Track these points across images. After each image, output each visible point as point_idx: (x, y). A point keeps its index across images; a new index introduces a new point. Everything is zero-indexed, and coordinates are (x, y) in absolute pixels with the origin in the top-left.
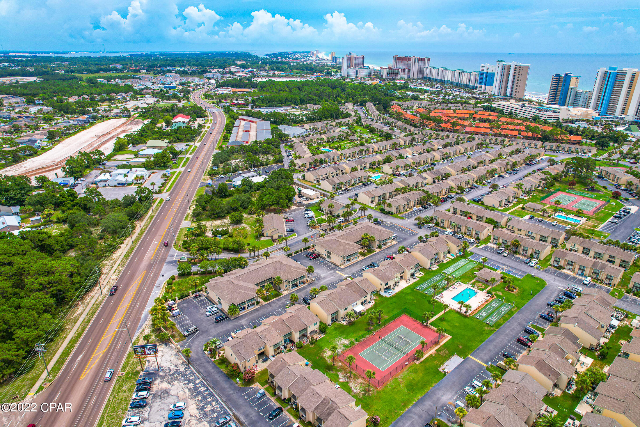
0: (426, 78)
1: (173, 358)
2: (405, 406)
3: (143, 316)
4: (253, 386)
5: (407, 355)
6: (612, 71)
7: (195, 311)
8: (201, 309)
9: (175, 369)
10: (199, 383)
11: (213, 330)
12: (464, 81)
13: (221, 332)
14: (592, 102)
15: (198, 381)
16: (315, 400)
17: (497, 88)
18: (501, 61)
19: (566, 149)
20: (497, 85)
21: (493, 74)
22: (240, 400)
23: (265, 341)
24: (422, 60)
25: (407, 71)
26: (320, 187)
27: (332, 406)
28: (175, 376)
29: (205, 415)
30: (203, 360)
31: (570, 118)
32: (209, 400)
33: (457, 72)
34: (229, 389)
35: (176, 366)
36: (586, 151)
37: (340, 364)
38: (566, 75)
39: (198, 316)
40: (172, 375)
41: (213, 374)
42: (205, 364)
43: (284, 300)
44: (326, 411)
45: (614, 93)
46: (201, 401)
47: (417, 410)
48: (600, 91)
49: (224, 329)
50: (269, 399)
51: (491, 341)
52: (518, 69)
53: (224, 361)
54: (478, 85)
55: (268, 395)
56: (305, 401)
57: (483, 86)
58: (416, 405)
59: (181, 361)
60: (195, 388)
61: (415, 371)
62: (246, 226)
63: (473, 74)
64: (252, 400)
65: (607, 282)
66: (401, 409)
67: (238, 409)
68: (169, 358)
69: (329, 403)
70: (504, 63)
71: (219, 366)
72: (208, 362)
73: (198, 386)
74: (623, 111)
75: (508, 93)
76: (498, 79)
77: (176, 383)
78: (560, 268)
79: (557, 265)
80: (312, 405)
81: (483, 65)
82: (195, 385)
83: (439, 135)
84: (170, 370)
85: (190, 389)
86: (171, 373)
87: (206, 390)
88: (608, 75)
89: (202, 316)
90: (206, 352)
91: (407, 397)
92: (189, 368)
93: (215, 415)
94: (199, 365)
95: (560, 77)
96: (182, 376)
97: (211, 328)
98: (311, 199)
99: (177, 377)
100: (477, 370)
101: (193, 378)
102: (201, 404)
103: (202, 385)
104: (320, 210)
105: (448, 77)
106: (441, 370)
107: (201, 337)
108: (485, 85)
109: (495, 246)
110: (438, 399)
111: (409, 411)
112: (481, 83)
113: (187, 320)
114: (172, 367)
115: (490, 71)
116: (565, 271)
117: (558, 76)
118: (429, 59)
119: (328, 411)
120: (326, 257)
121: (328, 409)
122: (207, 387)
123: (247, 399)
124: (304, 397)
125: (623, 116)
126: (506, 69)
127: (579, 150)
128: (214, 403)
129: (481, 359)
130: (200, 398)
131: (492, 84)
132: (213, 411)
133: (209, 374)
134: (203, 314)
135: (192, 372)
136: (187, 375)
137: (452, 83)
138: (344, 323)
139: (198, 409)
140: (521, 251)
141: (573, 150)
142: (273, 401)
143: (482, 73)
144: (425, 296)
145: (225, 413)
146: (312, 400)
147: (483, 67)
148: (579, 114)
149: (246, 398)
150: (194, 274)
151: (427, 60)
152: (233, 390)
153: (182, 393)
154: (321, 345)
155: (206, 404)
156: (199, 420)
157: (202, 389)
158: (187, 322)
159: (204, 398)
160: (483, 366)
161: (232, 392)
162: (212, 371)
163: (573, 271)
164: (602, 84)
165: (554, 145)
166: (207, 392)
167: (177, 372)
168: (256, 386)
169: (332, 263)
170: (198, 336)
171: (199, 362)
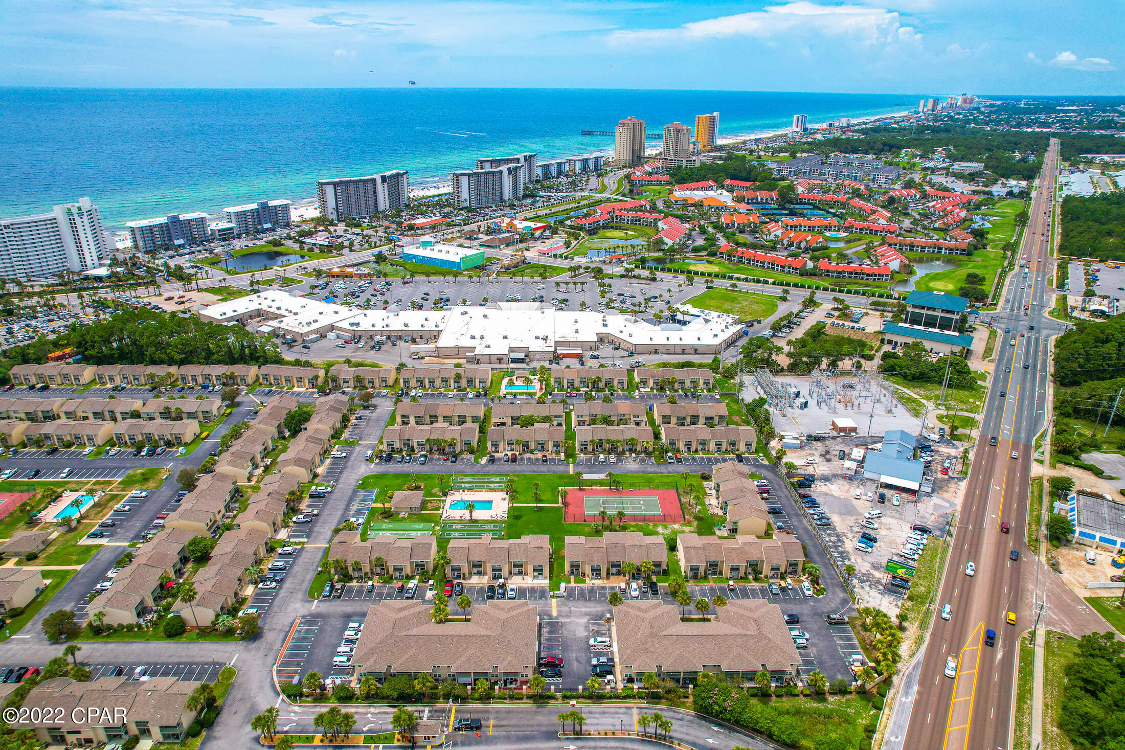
3: (916, 688)
7: (825, 657)
8: (815, 656)
9: (864, 585)
10: (838, 561)
11: (806, 612)
13: (795, 604)
15: (839, 563)
22: (801, 532)
28: (865, 578)
29: (838, 535)
30: (828, 581)
32: (831, 544)
34: (809, 544)
35: (863, 588)
39: (821, 645)
40: (868, 581)
42: (827, 576)
46: (840, 546)
49: (790, 606)
59: (856, 590)
60: (843, 558)
64: (789, 528)
67: (806, 528)
68: (871, 599)
72: (823, 577)
73: (840, 559)
77: (864, 572)
82: (843, 561)
85: (849, 560)
86: (868, 583)
87: (832, 552)
89: (815, 641)
92: (847, 579)
93: (828, 532)
94: (835, 578)
96: (856, 574)
97: (808, 615)
99: (863, 576)
101: (844, 568)
102: (839, 544)
103: (836, 558)
107: (825, 610)
113: (840, 646)
114: (867, 588)
123: (794, 531)
128: (827, 540)
130: (840, 548)
132: (829, 535)
134: (814, 645)
139: (844, 542)
155: (835, 542)
156: (844, 534)
157: (836, 554)
158: (841, 642)
159: (836, 547)
166: (832, 550)
167: (862, 582)
171: (834, 581)
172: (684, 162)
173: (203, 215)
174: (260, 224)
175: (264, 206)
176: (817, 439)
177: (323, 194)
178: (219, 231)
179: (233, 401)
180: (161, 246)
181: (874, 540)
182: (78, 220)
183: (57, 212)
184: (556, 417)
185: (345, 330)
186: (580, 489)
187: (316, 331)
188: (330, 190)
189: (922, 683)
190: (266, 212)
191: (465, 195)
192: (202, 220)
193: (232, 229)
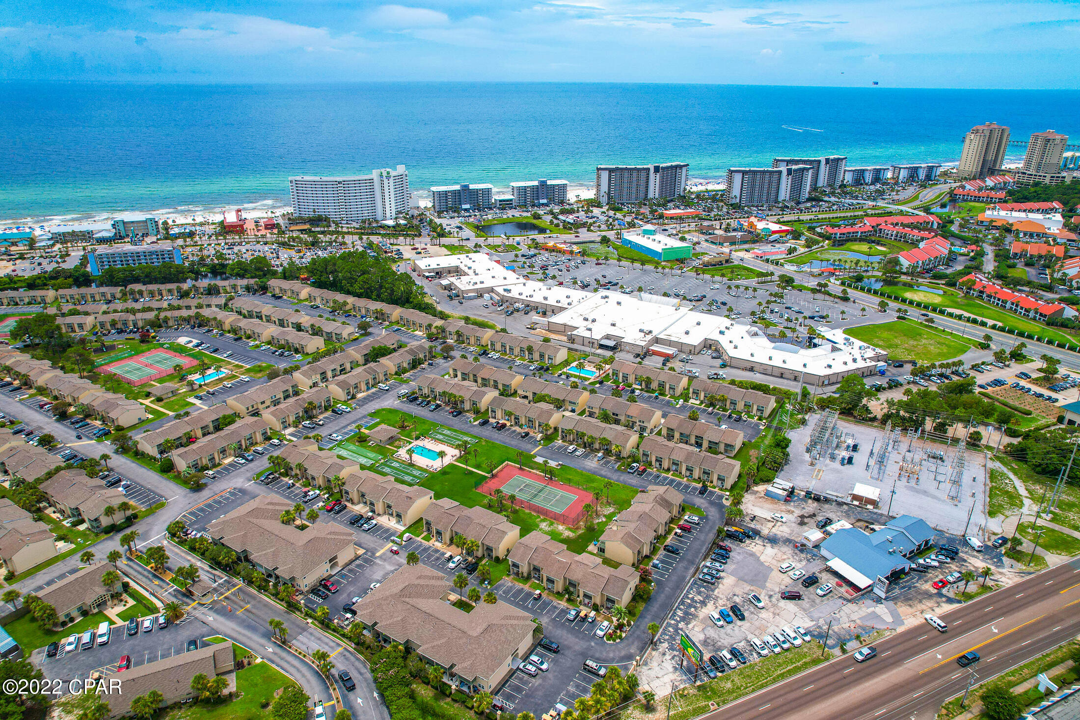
1: (654, 664)
5: (548, 485)
7: (540, 693)
8: (531, 687)
9: (668, 653)
11: (577, 648)
13: (577, 637)
22: (673, 579)
29: (708, 597)
30: (638, 633)
32: (689, 601)
35: (664, 654)
39: (551, 681)
46: (695, 608)
49: (570, 636)
51: (504, 443)
58: (609, 478)
59: (654, 653)
60: (683, 619)
64: (666, 571)
67: (684, 578)
68: (657, 669)
71: (638, 615)
72: (638, 627)
73: (679, 619)
79: (350, 397)
82: (679, 622)
84: (675, 656)
85: (688, 624)
86: (677, 653)
87: (680, 609)
89: (550, 675)
90: (624, 635)
92: (659, 639)
93: (703, 589)
96: (675, 640)
97: (574, 652)
99: (680, 645)
101: (671, 629)
102: (698, 605)
103: (675, 616)
106: (556, 467)
110: (595, 468)
113: (568, 692)
114: (668, 657)
116: (359, 396)
122: (675, 610)
128: (690, 596)
129: (534, 448)
130: (693, 609)
132: (699, 593)
133: (656, 617)
134: (544, 678)
135: (663, 634)
136: (671, 636)
139: (706, 605)
140: (315, 411)
142: (657, 556)
144: (431, 477)
145: (695, 583)
149: (667, 576)
152: (664, 589)
153: (696, 629)
155: (696, 602)
156: (716, 599)
157: (680, 613)
159: (690, 606)
160: (543, 448)
166: (682, 607)
172: (1048, 176)
173: (489, 186)
174: (538, 199)
175: (543, 184)
176: (817, 499)
177: (599, 177)
178: (500, 201)
179: (365, 330)
180: (451, 208)
181: (742, 618)
182: (386, 181)
183: (375, 174)
184: (570, 402)
185: (498, 294)
186: (521, 469)
187: (476, 290)
188: (605, 175)
190: (545, 190)
191: (736, 191)
192: (489, 191)
193: (511, 200)
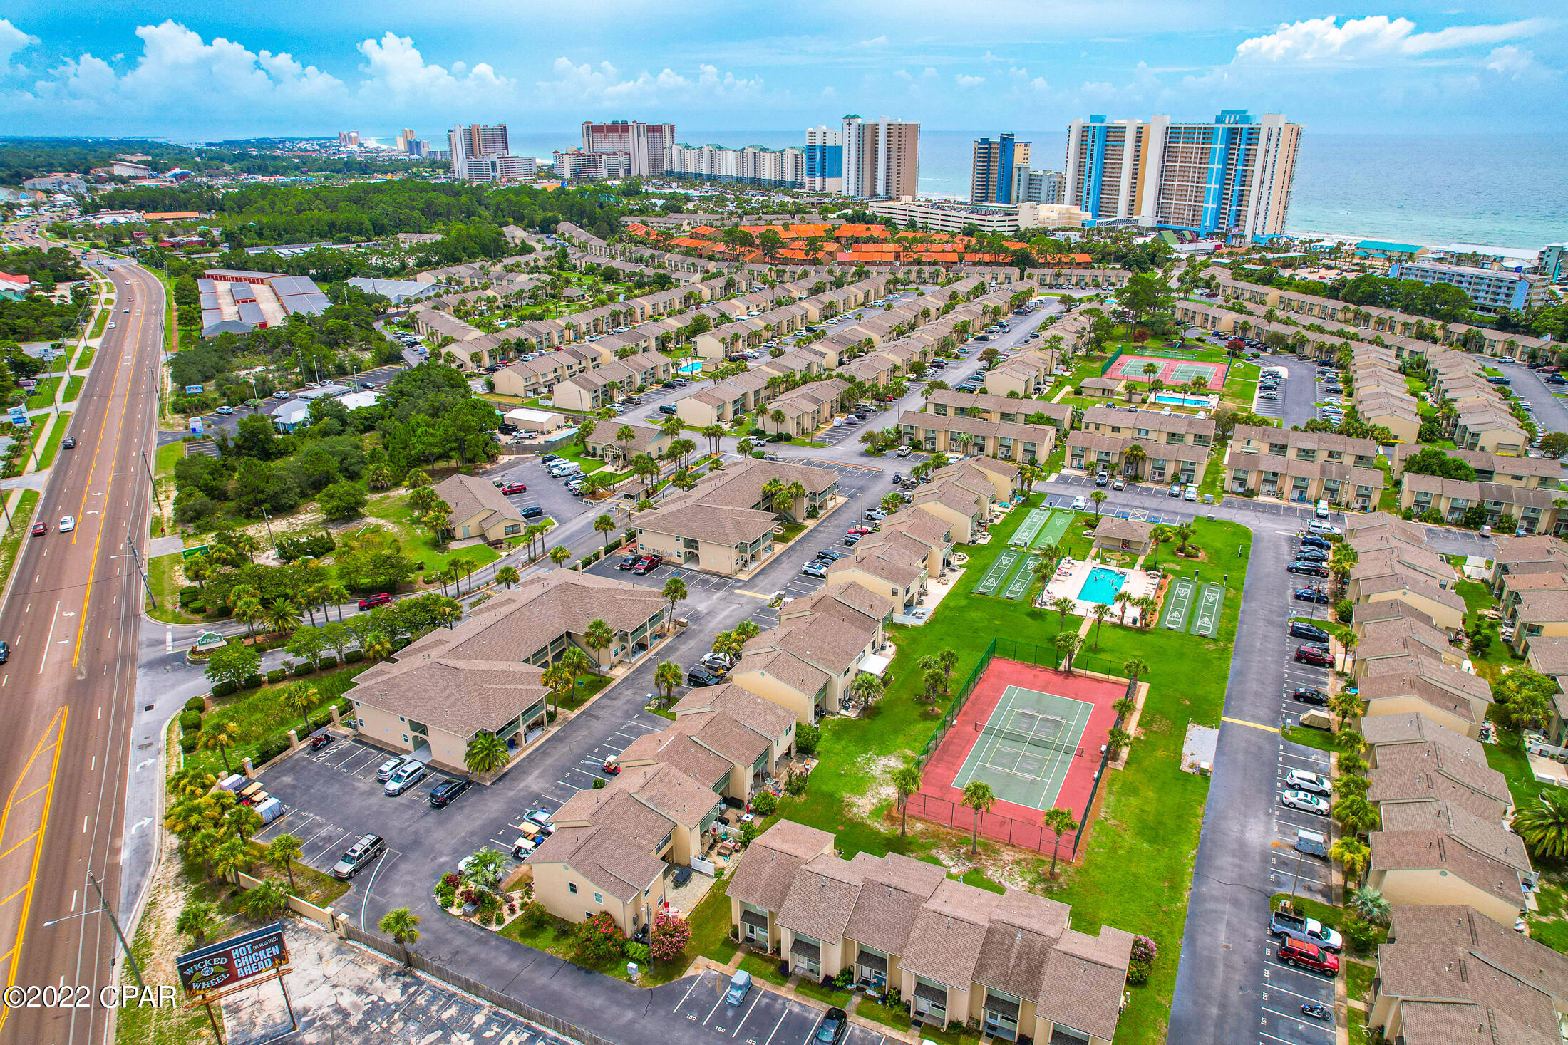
0: (670, 173)
1: (333, 967)
2: (1175, 887)
3: (125, 855)
4: (690, 972)
5: (1081, 753)
6: (1097, 125)
7: (335, 789)
8: (354, 779)
9: (363, 1002)
10: (489, 1022)
11: (439, 834)
12: (769, 171)
13: (472, 834)
14: (1068, 192)
15: (479, 1019)
16: (961, 943)
17: (852, 180)
18: (855, 117)
19: (1074, 281)
20: (852, 173)
21: (838, 150)
22: (677, 1034)
23: (672, 815)
24: (654, 129)
25: (621, 158)
26: (550, 404)
27: (1029, 946)
28: (374, 1027)
30: (459, 941)
31: (1040, 226)
33: (749, 151)
34: (615, 1010)
35: (360, 991)
36: (1113, 280)
37: (919, 826)
38: (1003, 138)
39: (357, 803)
40: (361, 1028)
41: (525, 974)
42: (473, 951)
43: (629, 692)
44: (1018, 964)
45: (1108, 171)
47: (1212, 887)
48: (1080, 169)
49: (479, 823)
50: (775, 998)
51: (1240, 673)
52: (895, 133)
53: (538, 921)
54: (806, 180)
55: (763, 985)
56: (930, 957)
57: (818, 180)
58: (1199, 875)
59: (374, 969)
61: (1130, 790)
62: (382, 522)
63: (790, 153)
64: (720, 1018)
65: (1358, 506)
66: (1172, 900)
68: (316, 973)
69: (1013, 937)
70: (859, 121)
71: (528, 942)
72: (480, 941)
73: (488, 1034)
74: (1133, 207)
75: (881, 189)
76: (853, 160)
78: (1250, 493)
79: (1241, 490)
80: (961, 963)
81: (810, 130)
83: (784, 271)
84: (346, 1015)
86: (353, 1021)
88: (1090, 135)
89: (374, 801)
90: (455, 911)
91: (1162, 862)
92: (420, 982)
94: (450, 962)
95: (990, 144)
96: (406, 1019)
97: (428, 831)
98: (543, 433)
99: (385, 1030)
100: (1267, 747)
101: (453, 1011)
103: (502, 1026)
104: (588, 454)
105: (728, 166)
106: (1185, 767)
107: (404, 867)
108: (823, 175)
109: (1082, 473)
110: (1242, 844)
111: (1197, 898)
112: (812, 173)
113: (320, 826)
114: (347, 1000)
115: (830, 143)
116: (1262, 499)
117: (984, 141)
118: (672, 128)
119: (1024, 966)
120: (681, 560)
121: (1019, 956)
122: (528, 1027)
123: (700, 1019)
124: (920, 945)
125: (1135, 218)
126: (868, 135)
127: (1100, 279)
129: (1255, 718)
131: (838, 174)
133: (511, 981)
134: (371, 793)
135: (437, 994)
136: (424, 1010)
137: (740, 180)
138: (852, 714)
140: (1148, 472)
141: (1087, 280)
142: (791, 997)
143: (811, 150)
144: (1010, 604)
146: (951, 945)
147: (813, 135)
148: (1054, 216)
149: (693, 1017)
150: (274, 680)
151: (667, 131)
152: (630, 1006)
154: (828, 788)
158: (324, 832)
160: (1273, 735)
161: (629, 1015)
162: (514, 966)
163: (1279, 494)
164: (1082, 154)
165: (1048, 273)
167: (373, 1011)
168: (701, 968)
169: (707, 573)
170: (394, 866)
171: (445, 953)
186: (1128, 707)
189: (114, 869)
